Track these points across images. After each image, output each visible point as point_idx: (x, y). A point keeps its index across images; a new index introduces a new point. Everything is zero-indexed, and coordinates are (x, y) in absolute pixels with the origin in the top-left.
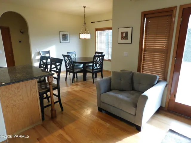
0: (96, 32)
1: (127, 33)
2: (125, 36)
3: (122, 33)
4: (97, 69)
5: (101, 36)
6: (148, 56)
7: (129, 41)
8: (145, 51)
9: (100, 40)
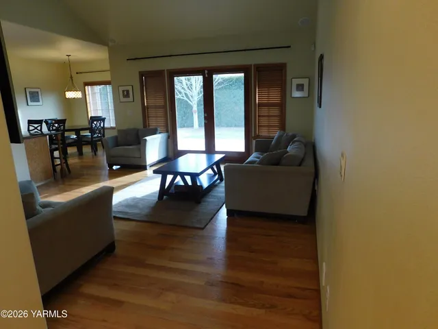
0: (86, 87)
1: (128, 91)
2: (126, 94)
3: (123, 91)
4: (98, 137)
5: (94, 94)
6: (152, 112)
7: (131, 99)
8: (148, 108)
9: (93, 100)
